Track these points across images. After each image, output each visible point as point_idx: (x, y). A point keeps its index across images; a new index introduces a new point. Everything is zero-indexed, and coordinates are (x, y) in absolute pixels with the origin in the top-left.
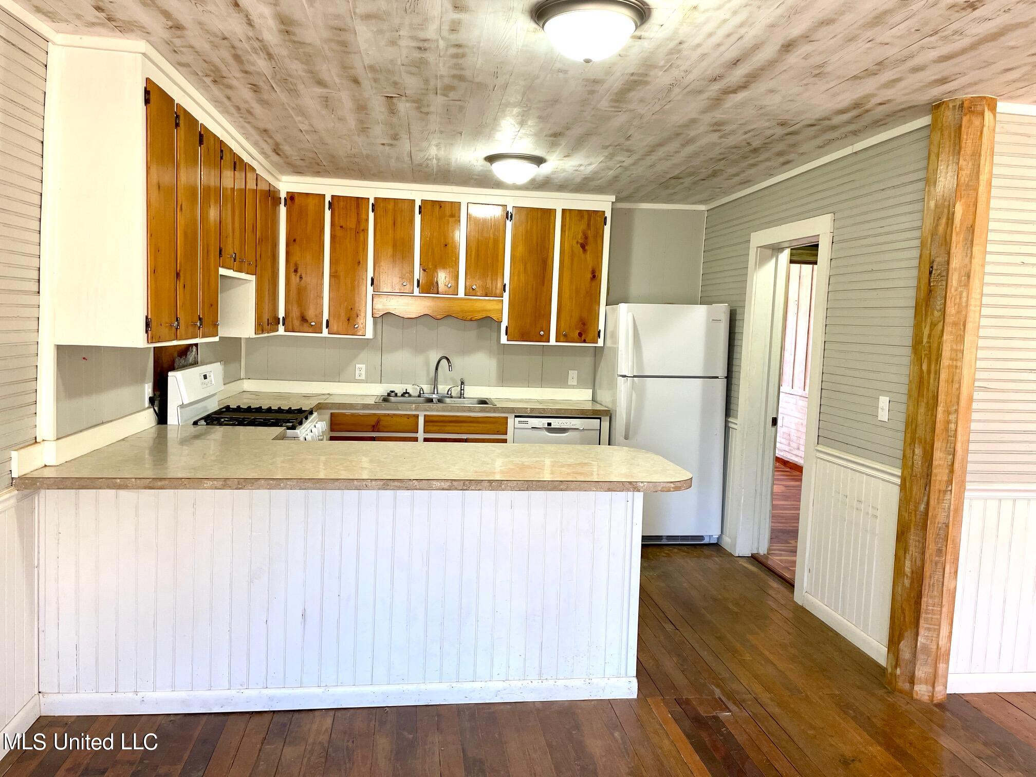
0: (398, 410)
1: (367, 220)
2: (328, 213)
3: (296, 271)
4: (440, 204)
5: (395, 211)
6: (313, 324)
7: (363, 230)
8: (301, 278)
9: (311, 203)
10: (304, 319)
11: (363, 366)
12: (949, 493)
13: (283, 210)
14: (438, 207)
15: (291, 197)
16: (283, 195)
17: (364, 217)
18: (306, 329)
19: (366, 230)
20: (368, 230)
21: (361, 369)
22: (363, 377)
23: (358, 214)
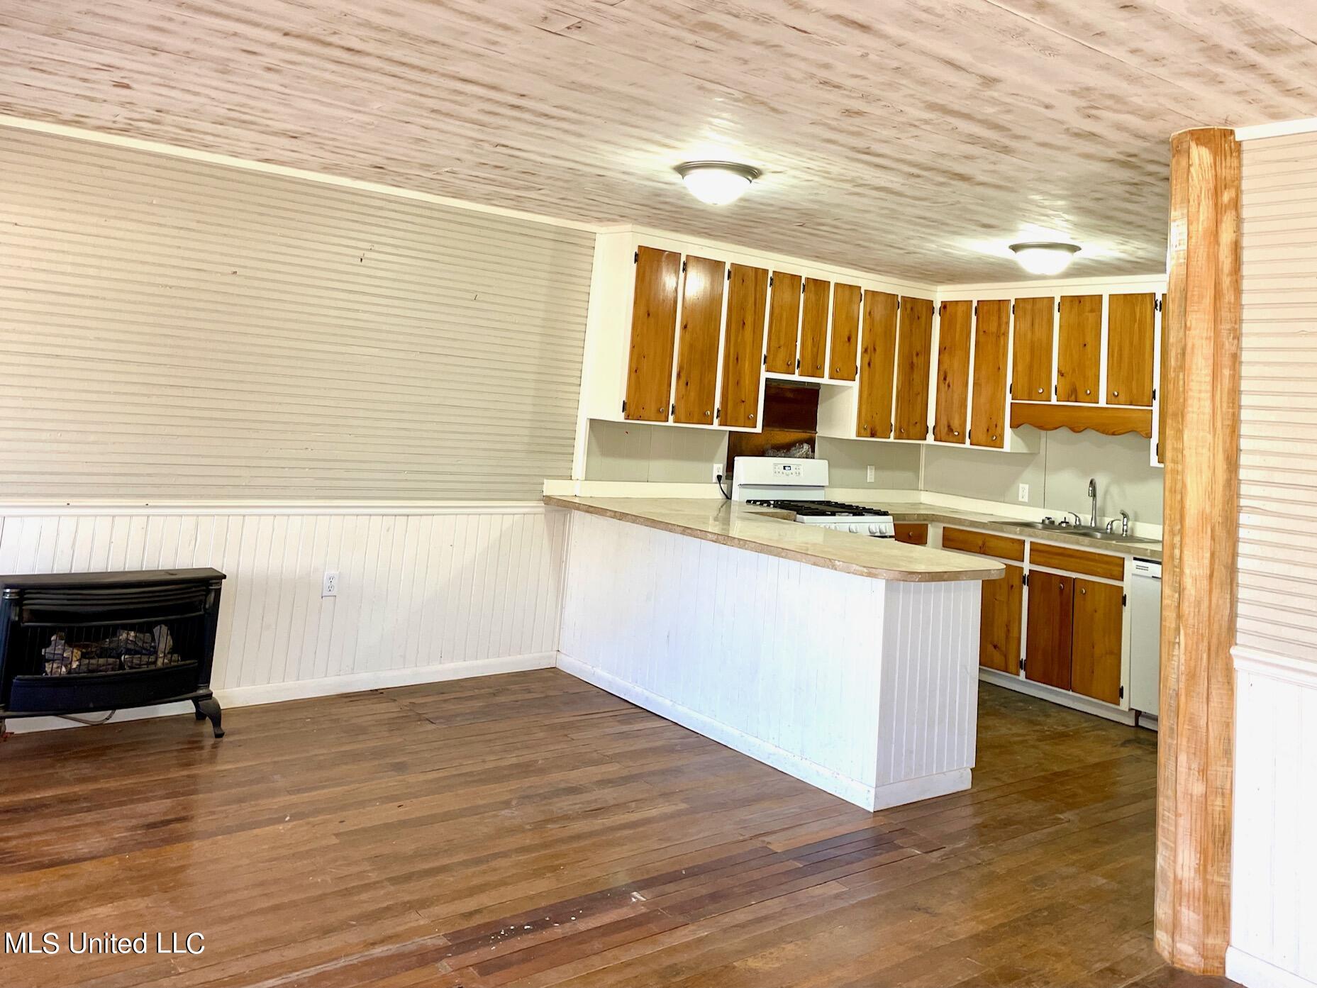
0: (1003, 531)
1: (1008, 323)
2: (974, 318)
3: (945, 379)
4: (1079, 299)
5: (1033, 310)
6: (956, 434)
7: (1004, 334)
8: (949, 386)
9: (961, 309)
10: (950, 429)
11: (1027, 486)
12: (1177, 646)
13: (937, 320)
14: (1077, 302)
15: (945, 305)
16: (937, 305)
17: (1004, 320)
18: (951, 439)
19: (1006, 334)
20: (1008, 333)
21: (1023, 490)
22: (1026, 499)
23: (999, 317)
